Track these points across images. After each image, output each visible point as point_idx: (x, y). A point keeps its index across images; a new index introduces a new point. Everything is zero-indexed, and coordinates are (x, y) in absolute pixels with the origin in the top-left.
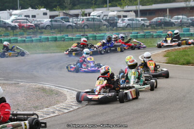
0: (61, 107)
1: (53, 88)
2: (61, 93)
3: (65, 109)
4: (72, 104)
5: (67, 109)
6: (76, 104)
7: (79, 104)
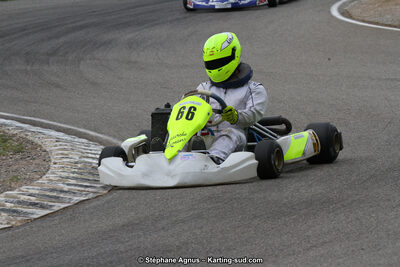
0: (23, 198)
1: (13, 126)
2: (35, 146)
3: (34, 205)
4: (61, 185)
5: (43, 207)
6: (76, 185)
7: (87, 187)
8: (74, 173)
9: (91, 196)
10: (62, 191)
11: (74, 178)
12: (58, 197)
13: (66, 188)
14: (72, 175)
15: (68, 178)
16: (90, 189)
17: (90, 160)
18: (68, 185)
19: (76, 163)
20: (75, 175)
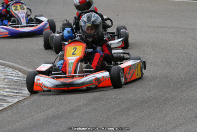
6: (11, 92)
7: (17, 93)
8: (6, 85)
9: (22, 98)
10: (5, 96)
11: (8, 88)
12: (4, 100)
13: (5, 94)
14: (5, 86)
15: (4, 88)
16: (19, 95)
17: (11, 77)
18: (6, 92)
19: (4, 79)
20: (7, 86)
